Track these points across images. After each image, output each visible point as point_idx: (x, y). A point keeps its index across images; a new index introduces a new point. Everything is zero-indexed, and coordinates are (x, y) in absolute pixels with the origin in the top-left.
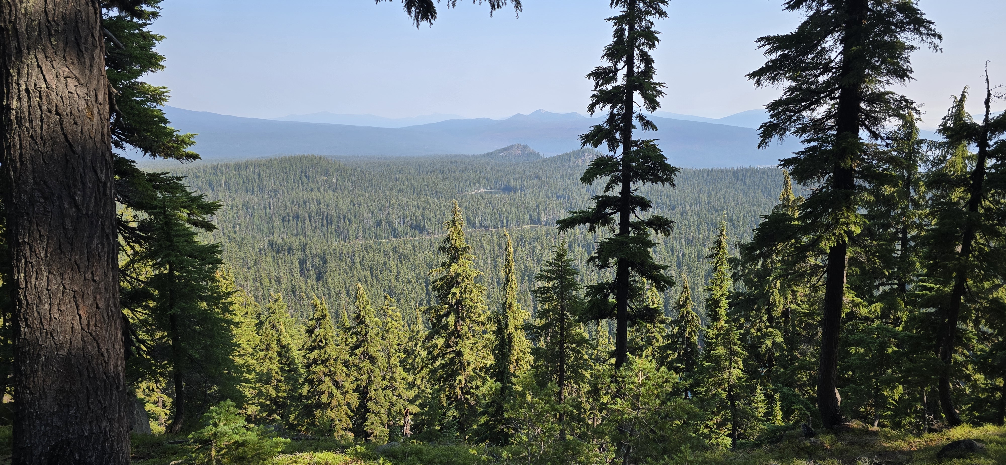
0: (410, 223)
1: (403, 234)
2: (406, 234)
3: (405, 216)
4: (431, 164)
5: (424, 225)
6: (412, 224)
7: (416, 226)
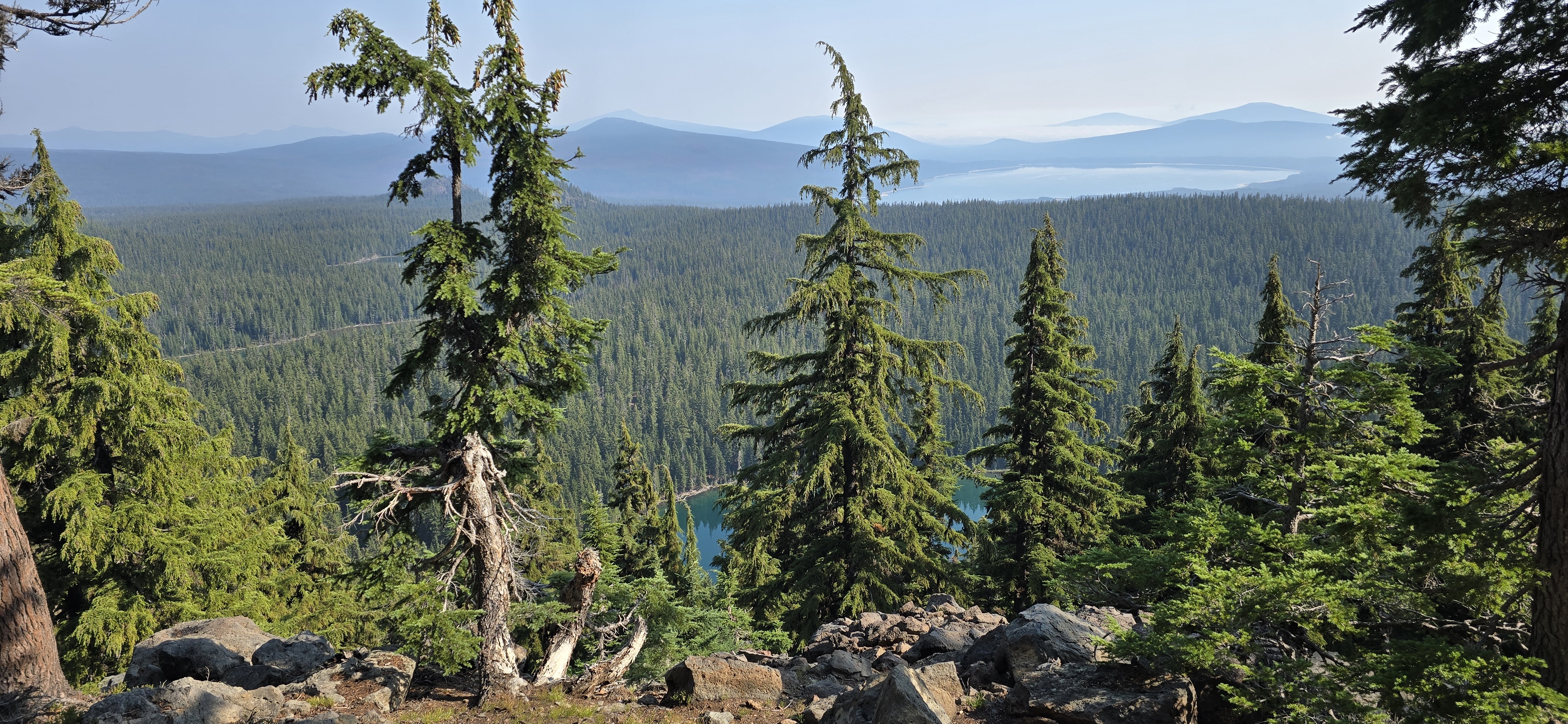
0: (233, 322)
1: (221, 343)
2: (227, 343)
3: (222, 311)
4: (281, 215)
5: (260, 324)
6: (237, 323)
7: (245, 327)
